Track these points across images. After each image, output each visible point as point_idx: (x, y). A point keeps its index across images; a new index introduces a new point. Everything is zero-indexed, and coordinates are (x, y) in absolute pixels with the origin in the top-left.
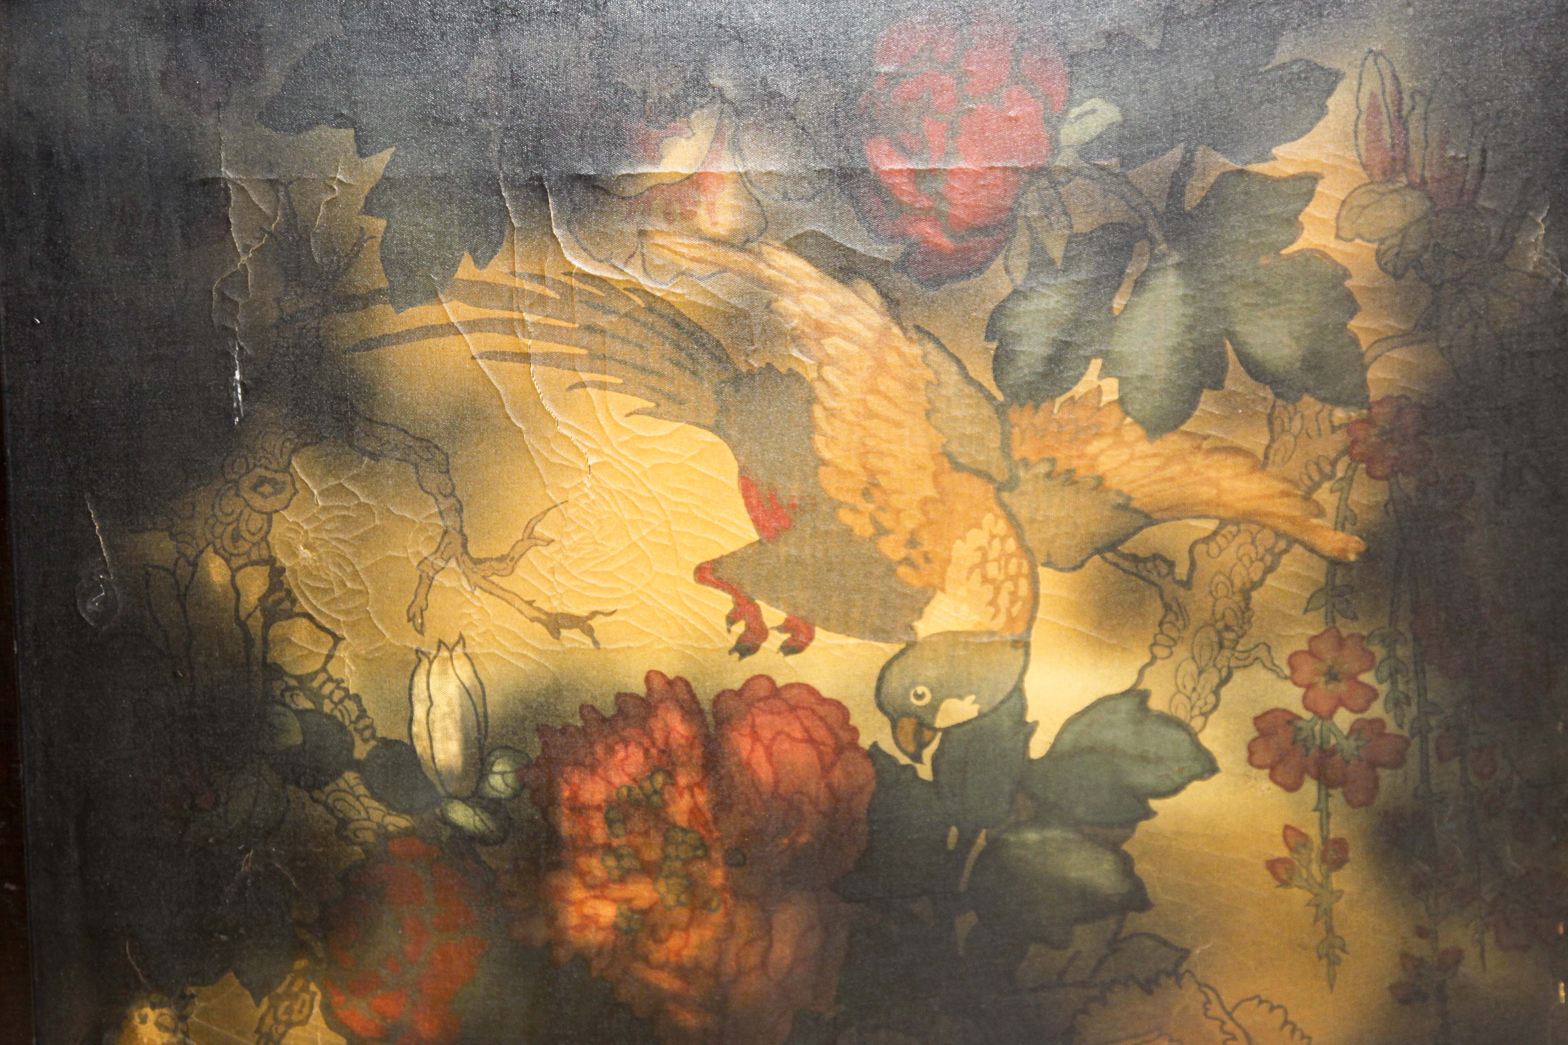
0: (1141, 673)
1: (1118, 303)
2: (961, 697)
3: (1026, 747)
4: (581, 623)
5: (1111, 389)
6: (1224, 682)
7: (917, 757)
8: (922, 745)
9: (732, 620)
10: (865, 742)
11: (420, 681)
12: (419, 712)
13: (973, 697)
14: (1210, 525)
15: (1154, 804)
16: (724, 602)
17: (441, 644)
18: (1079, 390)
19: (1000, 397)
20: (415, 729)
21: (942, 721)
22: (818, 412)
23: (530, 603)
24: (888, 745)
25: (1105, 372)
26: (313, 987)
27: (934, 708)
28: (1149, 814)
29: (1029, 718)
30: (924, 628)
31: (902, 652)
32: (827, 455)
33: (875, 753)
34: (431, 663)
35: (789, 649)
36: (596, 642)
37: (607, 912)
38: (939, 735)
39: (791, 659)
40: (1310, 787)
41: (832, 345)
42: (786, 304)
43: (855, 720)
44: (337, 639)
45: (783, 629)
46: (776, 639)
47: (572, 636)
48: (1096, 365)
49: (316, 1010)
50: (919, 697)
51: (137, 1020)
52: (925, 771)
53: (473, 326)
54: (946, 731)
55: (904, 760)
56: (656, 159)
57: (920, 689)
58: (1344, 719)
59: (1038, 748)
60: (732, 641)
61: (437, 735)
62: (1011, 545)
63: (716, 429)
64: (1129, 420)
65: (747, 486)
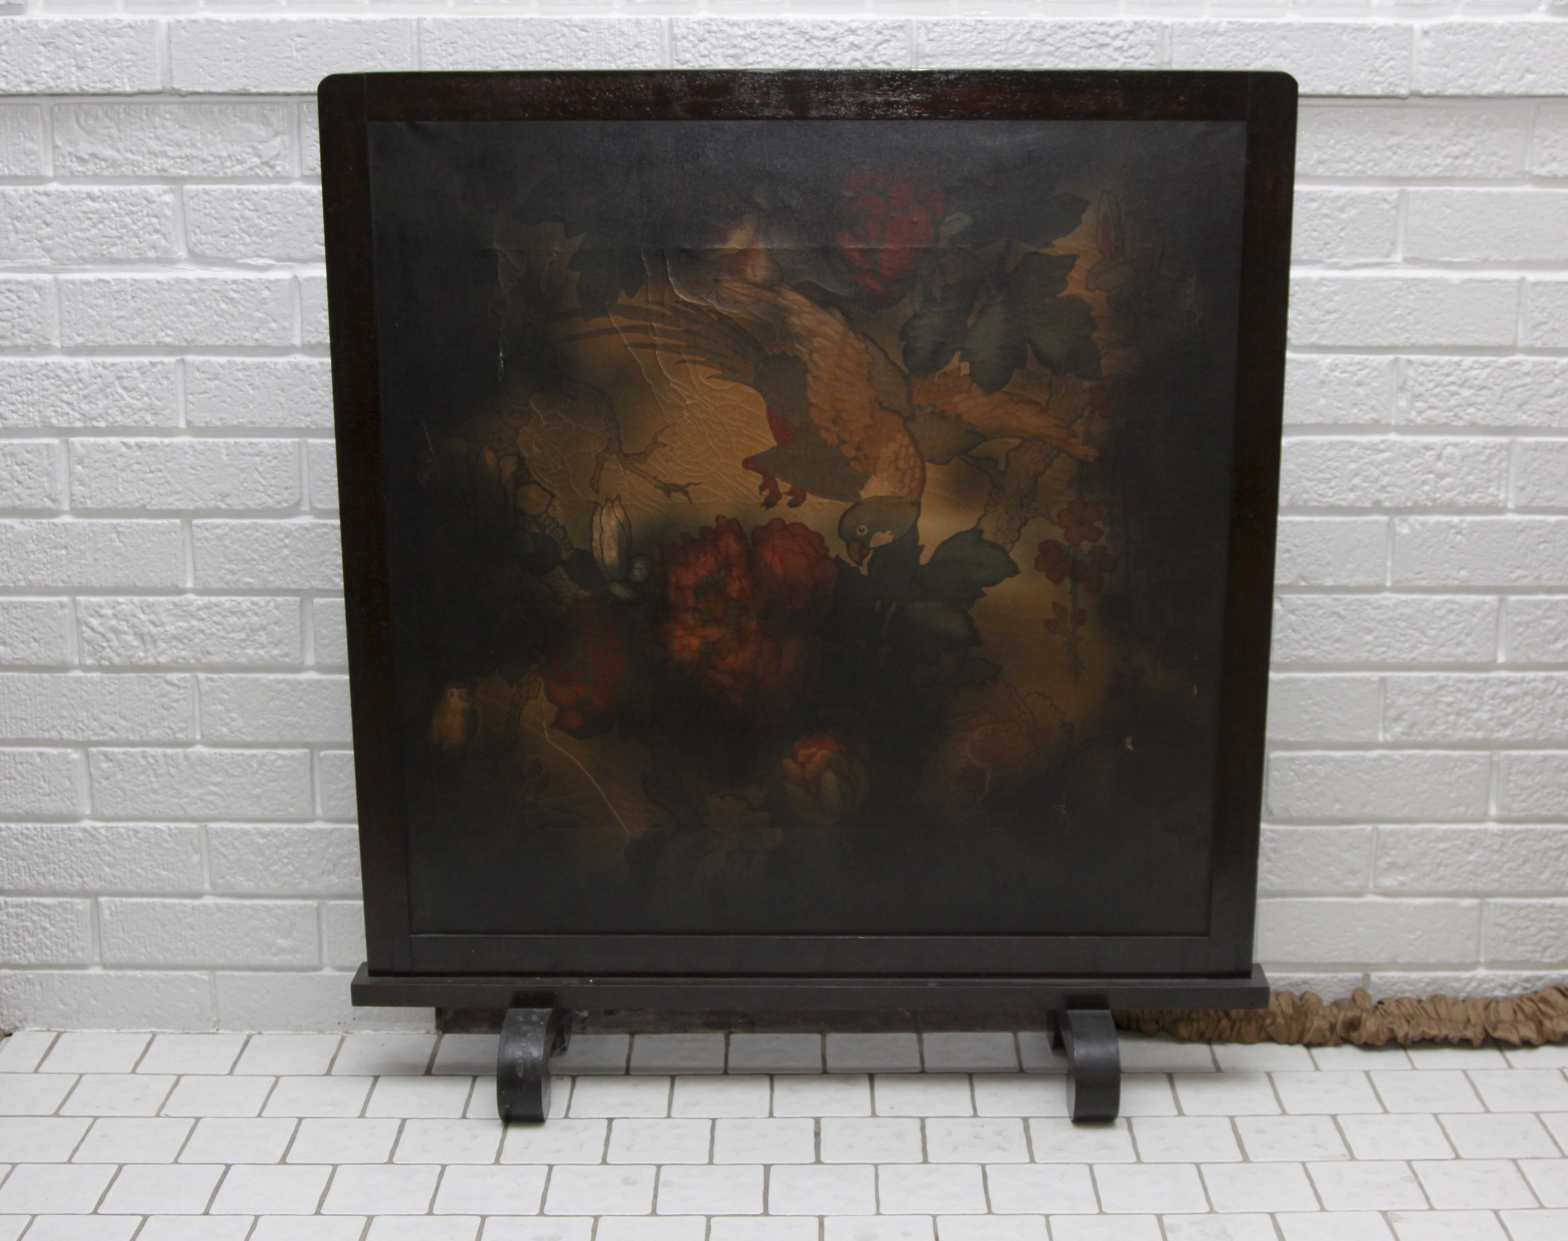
0: (979, 520)
1: (970, 322)
2: (884, 531)
3: (918, 559)
4: (682, 489)
5: (965, 368)
6: (1024, 525)
7: (860, 563)
8: (862, 557)
9: (762, 489)
10: (832, 555)
11: (596, 519)
12: (596, 535)
13: (890, 532)
14: (1016, 442)
15: (985, 590)
16: (757, 479)
17: (608, 500)
18: (949, 368)
19: (907, 371)
20: (594, 544)
21: (873, 544)
22: (810, 378)
23: (655, 478)
24: (844, 556)
25: (963, 359)
26: (540, 680)
27: (869, 537)
28: (982, 595)
29: (920, 543)
30: (864, 495)
31: (852, 508)
32: (814, 401)
33: (838, 561)
34: (602, 509)
35: (794, 504)
36: (690, 499)
37: (695, 643)
38: (872, 551)
39: (794, 510)
40: (1067, 583)
41: (817, 342)
42: (794, 320)
43: (827, 543)
44: (553, 496)
45: (789, 493)
46: (786, 499)
47: (677, 496)
48: (958, 354)
49: (542, 691)
50: (862, 531)
51: (449, 695)
52: (864, 571)
53: (626, 329)
54: (875, 549)
55: (853, 565)
56: (724, 240)
57: (862, 527)
58: (1085, 546)
59: (924, 558)
60: (762, 500)
61: (605, 547)
62: (912, 450)
63: (755, 386)
64: (975, 385)
65: (771, 416)
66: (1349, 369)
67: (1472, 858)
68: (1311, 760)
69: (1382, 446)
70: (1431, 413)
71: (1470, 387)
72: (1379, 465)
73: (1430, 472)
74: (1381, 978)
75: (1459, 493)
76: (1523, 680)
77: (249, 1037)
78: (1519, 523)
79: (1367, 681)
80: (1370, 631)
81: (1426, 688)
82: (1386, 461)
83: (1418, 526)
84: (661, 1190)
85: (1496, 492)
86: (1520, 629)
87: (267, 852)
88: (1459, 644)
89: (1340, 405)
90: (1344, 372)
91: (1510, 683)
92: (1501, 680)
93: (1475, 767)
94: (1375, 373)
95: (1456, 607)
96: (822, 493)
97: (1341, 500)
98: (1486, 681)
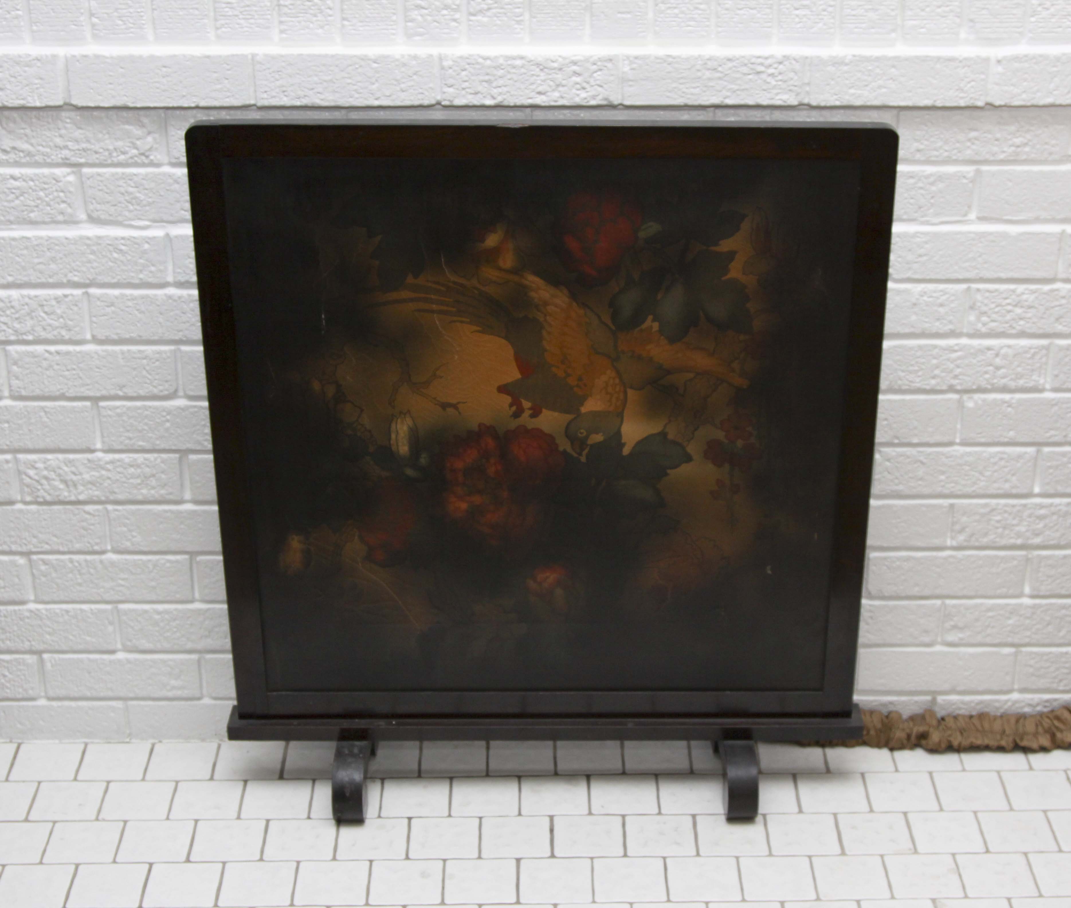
0: (665, 426)
1: (659, 296)
2: (597, 433)
3: (621, 450)
4: (455, 406)
5: (656, 326)
6: (696, 430)
7: (580, 454)
8: (582, 450)
9: (511, 405)
10: (561, 449)
11: (393, 426)
12: (393, 436)
13: (602, 434)
14: (691, 375)
15: (669, 471)
16: (507, 399)
17: (401, 413)
18: (644, 326)
19: (613, 328)
20: (392, 442)
21: (590, 442)
22: (544, 333)
23: (435, 398)
24: (569, 450)
25: (654, 320)
26: (355, 530)
27: (587, 437)
28: (667, 474)
29: (623, 441)
30: (583, 410)
31: (575, 418)
32: (548, 348)
33: (565, 453)
34: (398, 419)
35: (534, 416)
36: (460, 413)
37: (464, 506)
38: (589, 447)
39: (534, 420)
40: (727, 467)
41: (551, 308)
42: (533, 294)
43: (558, 441)
44: (362, 410)
45: (530, 409)
46: (527, 413)
47: (450, 411)
48: (650, 317)
49: (356, 537)
50: (581, 433)
51: (290, 540)
52: (583, 459)
54: (592, 446)
55: (575, 455)
56: (483, 241)
57: (582, 431)
58: (740, 443)
59: (626, 451)
60: (511, 413)
61: (400, 444)
62: (617, 381)
63: (506, 338)
64: (662, 337)
65: (517, 358)
66: (935, 295)
67: (1011, 622)
68: (898, 559)
69: (956, 348)
70: (993, 325)
71: (1022, 307)
72: (953, 361)
73: (991, 365)
74: (944, 700)
75: (1012, 380)
76: (1051, 505)
77: (153, 745)
78: (1053, 400)
79: (941, 507)
80: (943, 473)
81: (982, 511)
82: (959, 358)
83: (980, 402)
84: (447, 882)
85: (1037, 379)
86: (1051, 471)
87: (162, 624)
88: (1006, 481)
89: (927, 320)
90: (931, 297)
91: (1042, 506)
92: (1036, 505)
93: (1015, 563)
94: (953, 298)
95: (1005, 456)
96: (553, 409)
97: (926, 385)
98: (1025, 506)
